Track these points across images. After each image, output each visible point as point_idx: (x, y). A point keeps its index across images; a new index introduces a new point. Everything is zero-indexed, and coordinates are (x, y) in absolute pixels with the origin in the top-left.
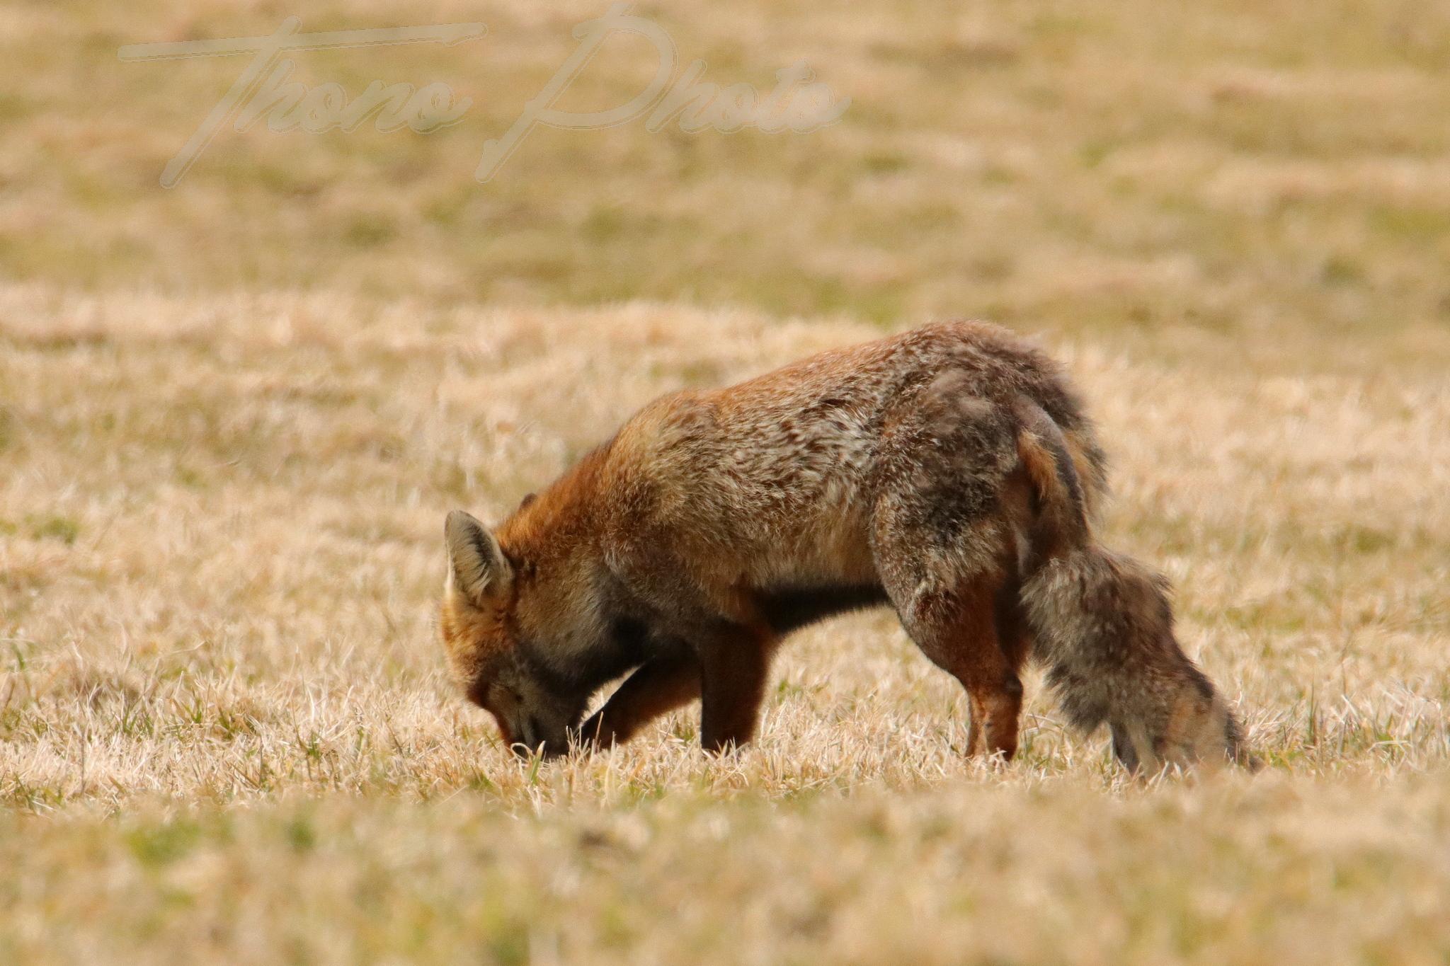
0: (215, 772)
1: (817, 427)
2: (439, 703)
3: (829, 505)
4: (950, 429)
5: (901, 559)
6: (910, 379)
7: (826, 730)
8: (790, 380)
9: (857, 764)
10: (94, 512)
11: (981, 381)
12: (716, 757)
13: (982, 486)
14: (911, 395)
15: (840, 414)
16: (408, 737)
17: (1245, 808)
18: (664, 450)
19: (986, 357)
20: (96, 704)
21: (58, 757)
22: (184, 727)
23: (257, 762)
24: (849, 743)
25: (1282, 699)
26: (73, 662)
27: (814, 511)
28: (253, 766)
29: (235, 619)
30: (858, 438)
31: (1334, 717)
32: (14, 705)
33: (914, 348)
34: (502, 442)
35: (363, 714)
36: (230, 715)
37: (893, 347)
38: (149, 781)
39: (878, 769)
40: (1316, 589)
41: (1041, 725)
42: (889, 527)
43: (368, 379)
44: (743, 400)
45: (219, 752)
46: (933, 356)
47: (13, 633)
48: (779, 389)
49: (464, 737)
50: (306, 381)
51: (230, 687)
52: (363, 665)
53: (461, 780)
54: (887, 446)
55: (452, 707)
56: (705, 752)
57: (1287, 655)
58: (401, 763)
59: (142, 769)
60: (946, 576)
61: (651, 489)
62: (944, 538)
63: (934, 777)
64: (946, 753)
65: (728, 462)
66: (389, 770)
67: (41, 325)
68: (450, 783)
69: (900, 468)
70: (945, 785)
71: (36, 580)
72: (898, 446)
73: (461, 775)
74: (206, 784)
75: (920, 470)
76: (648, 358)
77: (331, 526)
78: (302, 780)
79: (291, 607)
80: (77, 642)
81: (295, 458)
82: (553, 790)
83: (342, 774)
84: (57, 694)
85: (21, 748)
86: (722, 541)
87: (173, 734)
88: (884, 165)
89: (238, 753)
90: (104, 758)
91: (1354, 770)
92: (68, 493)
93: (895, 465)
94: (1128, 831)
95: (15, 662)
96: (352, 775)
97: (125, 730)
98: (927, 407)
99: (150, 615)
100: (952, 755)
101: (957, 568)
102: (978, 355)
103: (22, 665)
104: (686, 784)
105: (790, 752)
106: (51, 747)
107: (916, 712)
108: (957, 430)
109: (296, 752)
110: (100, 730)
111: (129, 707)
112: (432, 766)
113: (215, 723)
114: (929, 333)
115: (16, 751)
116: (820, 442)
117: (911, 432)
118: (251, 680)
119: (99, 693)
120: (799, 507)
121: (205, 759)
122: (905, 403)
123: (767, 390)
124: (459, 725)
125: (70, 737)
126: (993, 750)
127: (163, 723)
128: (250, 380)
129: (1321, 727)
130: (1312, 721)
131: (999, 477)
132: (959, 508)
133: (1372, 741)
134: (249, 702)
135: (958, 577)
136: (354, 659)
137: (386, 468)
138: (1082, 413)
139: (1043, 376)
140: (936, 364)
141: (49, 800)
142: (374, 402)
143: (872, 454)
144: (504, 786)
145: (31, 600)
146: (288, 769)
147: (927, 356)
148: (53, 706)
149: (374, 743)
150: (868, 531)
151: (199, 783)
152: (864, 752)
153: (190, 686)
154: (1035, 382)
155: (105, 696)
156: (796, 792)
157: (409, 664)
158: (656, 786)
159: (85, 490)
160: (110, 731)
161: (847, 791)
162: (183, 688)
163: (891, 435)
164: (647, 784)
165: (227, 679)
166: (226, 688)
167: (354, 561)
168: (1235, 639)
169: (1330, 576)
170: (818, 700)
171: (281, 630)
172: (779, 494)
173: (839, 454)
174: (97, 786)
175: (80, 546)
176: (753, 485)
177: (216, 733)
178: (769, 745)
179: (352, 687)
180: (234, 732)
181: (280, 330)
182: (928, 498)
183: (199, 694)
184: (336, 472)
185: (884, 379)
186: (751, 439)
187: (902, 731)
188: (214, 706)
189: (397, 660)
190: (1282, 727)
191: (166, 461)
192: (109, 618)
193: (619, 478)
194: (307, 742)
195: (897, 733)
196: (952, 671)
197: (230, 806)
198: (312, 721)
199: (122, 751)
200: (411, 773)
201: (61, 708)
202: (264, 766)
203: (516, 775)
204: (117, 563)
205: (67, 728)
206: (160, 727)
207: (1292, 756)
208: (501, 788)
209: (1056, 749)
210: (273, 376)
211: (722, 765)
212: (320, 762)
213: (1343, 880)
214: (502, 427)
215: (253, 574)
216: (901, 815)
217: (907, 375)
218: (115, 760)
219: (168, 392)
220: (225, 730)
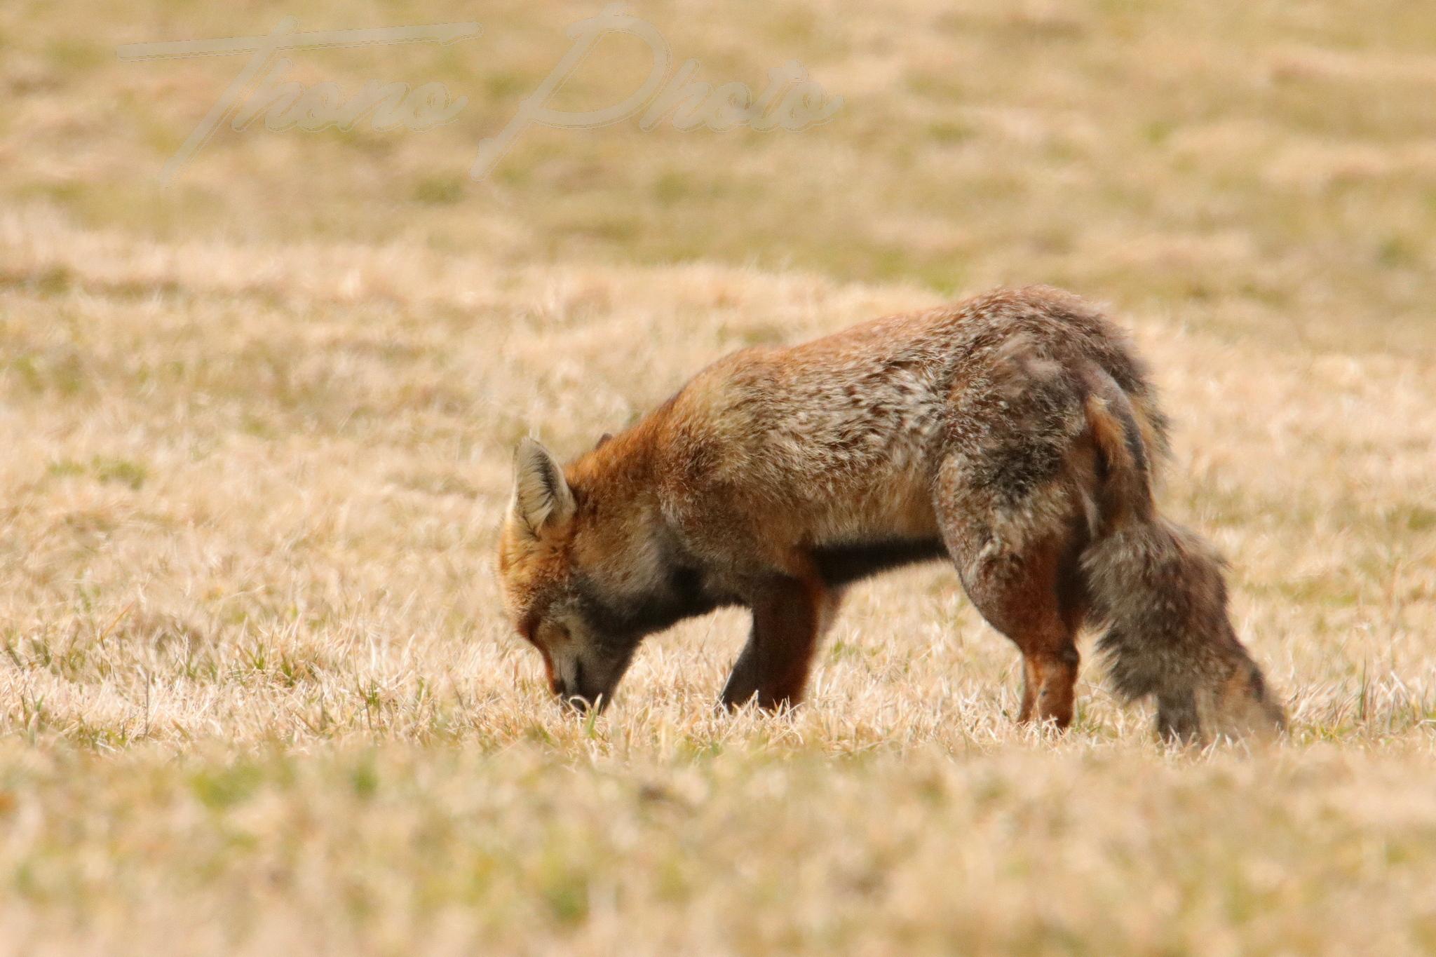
0: (276, 718)
1: (880, 393)
2: (501, 653)
3: (895, 469)
4: (1017, 392)
5: (964, 520)
6: (978, 342)
7: (880, 692)
8: (853, 344)
9: (911, 727)
10: (162, 457)
11: (1049, 344)
12: (772, 716)
13: (1050, 449)
14: (980, 358)
15: (906, 376)
16: (468, 687)
17: (1297, 781)
18: (728, 410)
19: (1053, 321)
20: (160, 647)
21: (121, 699)
22: (246, 673)
23: (318, 709)
24: (904, 706)
25: (1333, 675)
26: (138, 605)
27: (879, 474)
28: (314, 713)
29: (298, 565)
30: (922, 403)
31: (1383, 693)
32: (79, 646)
33: (983, 312)
34: (567, 399)
35: (423, 663)
36: (293, 661)
37: (962, 312)
38: (212, 726)
39: (932, 733)
40: (1369, 565)
41: (1094, 693)
42: (953, 487)
43: (436, 335)
44: (807, 362)
45: (280, 699)
46: (1003, 319)
47: (79, 575)
48: (843, 352)
49: (524, 688)
50: (376, 333)
51: (293, 634)
52: (424, 614)
53: (519, 732)
54: (953, 410)
55: (513, 658)
56: (761, 711)
57: (1340, 628)
58: (461, 715)
59: (205, 713)
60: (1013, 538)
61: (715, 446)
62: (1010, 498)
63: (985, 741)
64: (999, 717)
65: (790, 423)
66: (450, 721)
67: (113, 272)
68: (509, 734)
69: (966, 430)
70: (997, 749)
71: (103, 522)
72: (965, 409)
73: (520, 727)
74: (267, 730)
75: (987, 432)
76: (715, 320)
77: (396, 478)
78: (362, 728)
79: (353, 556)
80: (143, 584)
81: (361, 412)
82: (610, 744)
83: (402, 724)
84: (121, 635)
85: (85, 688)
86: (784, 501)
87: (236, 680)
88: (950, 136)
89: (299, 699)
90: (168, 701)
91: (1402, 745)
92: (135, 437)
93: (961, 427)
94: (1181, 799)
95: (79, 603)
96: (412, 724)
97: (189, 674)
98: (995, 370)
99: (214, 560)
100: (1005, 719)
101: (1024, 531)
102: (1046, 319)
103: (88, 607)
104: (742, 742)
105: (845, 713)
106: (114, 689)
107: (969, 677)
108: (1025, 392)
109: (355, 700)
110: (164, 673)
111: (193, 651)
112: (493, 717)
113: (278, 670)
114: (999, 298)
115: (81, 692)
116: (883, 407)
117: (978, 394)
118: (314, 626)
119: (164, 636)
120: (863, 470)
121: (267, 705)
122: (974, 366)
123: (831, 353)
125: (134, 680)
126: (1045, 717)
127: (226, 668)
128: (318, 333)
129: (1371, 702)
130: (1363, 696)
131: (1066, 440)
132: (1025, 469)
133: (1420, 719)
134: (311, 649)
135: (1025, 538)
136: (416, 608)
137: (449, 423)
138: (1145, 379)
139: (1109, 342)
140: (1006, 327)
141: (112, 742)
142: (440, 358)
143: (939, 418)
144: (562, 738)
145: (98, 543)
146: (348, 716)
147: (996, 319)
148: (117, 647)
149: (434, 693)
150: (932, 491)
151: (260, 728)
152: (918, 715)
153: (252, 631)
154: (1102, 347)
155: (169, 639)
156: (850, 754)
157: (470, 615)
158: (712, 744)
159: (153, 434)
160: (174, 675)
161: (900, 753)
162: (246, 634)
163: (957, 399)
164: (703, 741)
165: (291, 625)
166: (290, 635)
167: (417, 512)
168: (1288, 613)
169: (1382, 552)
170: (873, 661)
171: (343, 579)
172: (844, 456)
173: (902, 419)
174: (160, 729)
175: (149, 492)
176: (816, 445)
177: (278, 679)
178: (825, 704)
179: (413, 636)
180: (295, 679)
181: (350, 284)
182: (995, 458)
183: (262, 639)
184: (402, 424)
185: (952, 342)
186: (816, 401)
187: (955, 695)
188: (276, 653)
189: (458, 611)
190: (1333, 703)
191: (233, 410)
192: (175, 563)
193: (684, 432)
194: (367, 691)
195: (950, 698)
196: (1011, 635)
197: (290, 752)
198: (372, 669)
199: (185, 695)
200: (470, 724)
201: (125, 649)
202: (324, 713)
203: (573, 729)
204: (183, 508)
205: (131, 670)
206: (223, 672)
207: (1341, 732)
208: (558, 740)
209: (1107, 716)
210: (341, 329)
211: (777, 723)
212: (380, 711)
213: (1394, 856)
214: (567, 383)
215: (317, 523)
216: (957, 778)
217: (977, 338)
218: (179, 703)
219: (238, 342)
220: (287, 677)
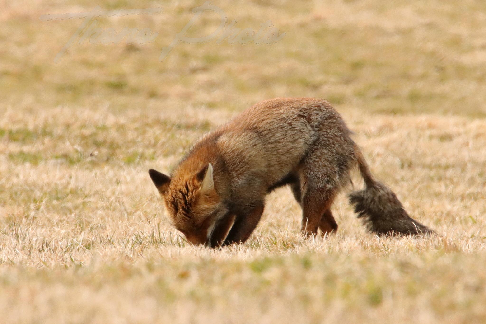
2: (356, 238)
16: (346, 250)
22: (271, 246)
34: (378, 160)
35: (330, 242)
36: (286, 242)
49: (365, 249)
51: (286, 233)
55: (361, 239)
87: (267, 249)
90: (244, 255)
97: (251, 247)
106: (226, 252)
110: (243, 247)
111: (253, 241)
113: (281, 245)
118: (293, 232)
124: (363, 246)
125: (233, 249)
134: (292, 238)
160: (246, 247)
162: (270, 234)
165: (285, 230)
177: (282, 248)
180: (287, 248)
183: (276, 235)
188: (281, 239)
199: (250, 253)
206: (263, 246)
220: (284, 247)
